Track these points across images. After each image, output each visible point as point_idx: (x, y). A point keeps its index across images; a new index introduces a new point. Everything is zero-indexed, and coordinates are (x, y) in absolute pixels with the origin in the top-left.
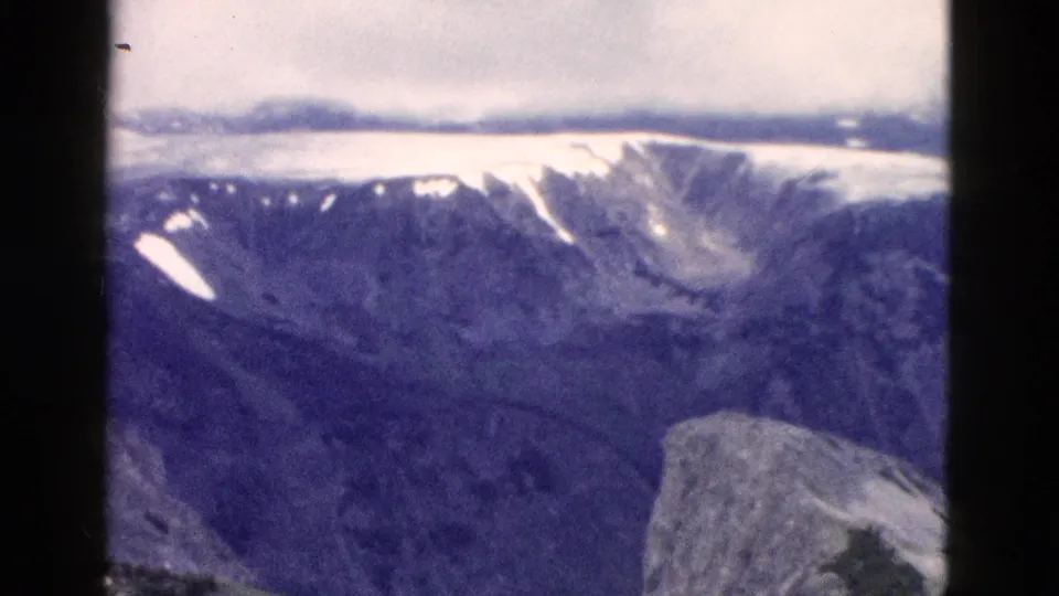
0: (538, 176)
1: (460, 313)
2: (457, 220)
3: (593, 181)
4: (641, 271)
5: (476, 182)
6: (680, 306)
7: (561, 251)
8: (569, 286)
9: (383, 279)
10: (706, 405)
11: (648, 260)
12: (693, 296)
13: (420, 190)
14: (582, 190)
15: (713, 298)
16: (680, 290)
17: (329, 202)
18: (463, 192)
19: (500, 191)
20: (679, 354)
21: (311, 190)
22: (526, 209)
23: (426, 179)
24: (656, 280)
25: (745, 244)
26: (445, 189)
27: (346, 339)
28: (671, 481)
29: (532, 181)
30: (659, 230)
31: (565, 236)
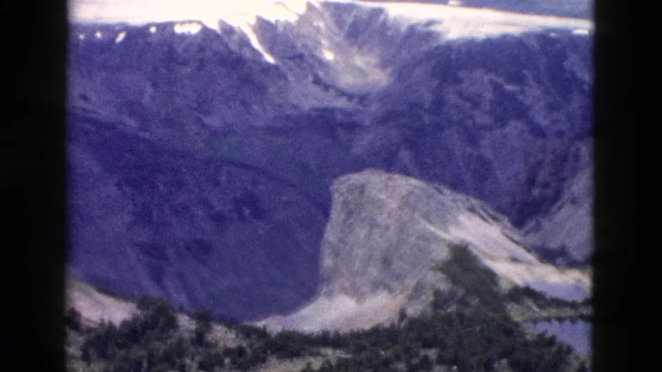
0: (253, 21)
1: (203, 106)
2: (202, 49)
3: (287, 25)
4: (317, 81)
5: (214, 26)
6: (341, 103)
7: (267, 68)
8: (272, 90)
9: (155, 85)
10: (359, 165)
11: (321, 74)
12: (350, 97)
13: (179, 30)
14: (281, 29)
15: (363, 98)
16: (342, 93)
17: (121, 37)
18: (206, 31)
19: (229, 31)
20: (341, 132)
21: (110, 30)
22: (245, 42)
23: (182, 23)
24: (326, 87)
25: (384, 65)
26: (194, 30)
27: (131, 123)
28: (336, 214)
29: (249, 25)
30: (329, 56)
31: (270, 59)
